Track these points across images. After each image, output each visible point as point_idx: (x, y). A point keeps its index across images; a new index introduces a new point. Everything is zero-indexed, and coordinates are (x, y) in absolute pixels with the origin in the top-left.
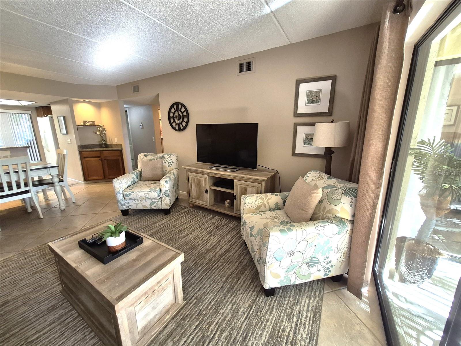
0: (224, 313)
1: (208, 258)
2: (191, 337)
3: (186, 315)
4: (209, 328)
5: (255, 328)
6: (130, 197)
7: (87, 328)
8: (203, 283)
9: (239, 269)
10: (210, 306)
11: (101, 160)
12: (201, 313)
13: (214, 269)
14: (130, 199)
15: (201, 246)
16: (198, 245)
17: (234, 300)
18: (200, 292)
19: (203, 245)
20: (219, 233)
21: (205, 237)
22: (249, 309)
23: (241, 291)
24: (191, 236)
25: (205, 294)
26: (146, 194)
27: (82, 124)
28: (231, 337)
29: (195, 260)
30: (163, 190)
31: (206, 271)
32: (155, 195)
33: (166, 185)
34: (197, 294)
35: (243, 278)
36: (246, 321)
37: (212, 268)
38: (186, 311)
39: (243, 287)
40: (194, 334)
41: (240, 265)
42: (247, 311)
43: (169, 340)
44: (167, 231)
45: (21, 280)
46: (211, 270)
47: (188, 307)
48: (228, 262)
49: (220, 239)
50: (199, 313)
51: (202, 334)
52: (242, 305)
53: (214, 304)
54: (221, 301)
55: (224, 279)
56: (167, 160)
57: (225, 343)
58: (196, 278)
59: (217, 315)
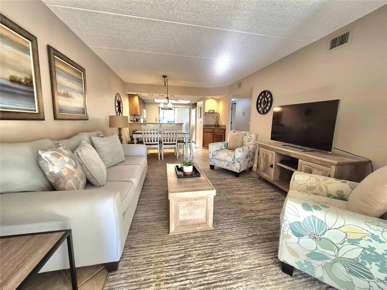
0: (234, 252)
1: (248, 215)
2: (205, 248)
3: (209, 235)
4: (218, 252)
5: (252, 280)
6: (215, 157)
7: (166, 210)
8: (233, 227)
9: (270, 236)
10: (227, 242)
11: (213, 134)
12: (219, 241)
13: (247, 224)
14: (215, 159)
15: (248, 205)
16: (246, 204)
17: (249, 251)
18: (227, 230)
19: (249, 205)
20: (269, 204)
21: (255, 201)
22: (257, 266)
23: (259, 250)
24: (245, 196)
25: (229, 233)
26: (225, 157)
27: (208, 112)
28: (229, 268)
29: (237, 211)
30: (236, 157)
31: (240, 221)
32: (230, 159)
33: (239, 154)
34: (224, 230)
35: (268, 244)
36: (247, 270)
37: (246, 222)
38: (211, 233)
39: (263, 249)
40: (207, 247)
41: (273, 234)
42: (254, 265)
43: (193, 240)
44: (230, 186)
45: (159, 180)
46: (244, 223)
47: (214, 232)
48: (263, 226)
49: (267, 208)
50: (218, 240)
51: (212, 251)
52: (253, 259)
53: (231, 243)
54: (238, 245)
55: (251, 234)
56: (248, 136)
57: (222, 268)
58: (230, 221)
59: (229, 250)
